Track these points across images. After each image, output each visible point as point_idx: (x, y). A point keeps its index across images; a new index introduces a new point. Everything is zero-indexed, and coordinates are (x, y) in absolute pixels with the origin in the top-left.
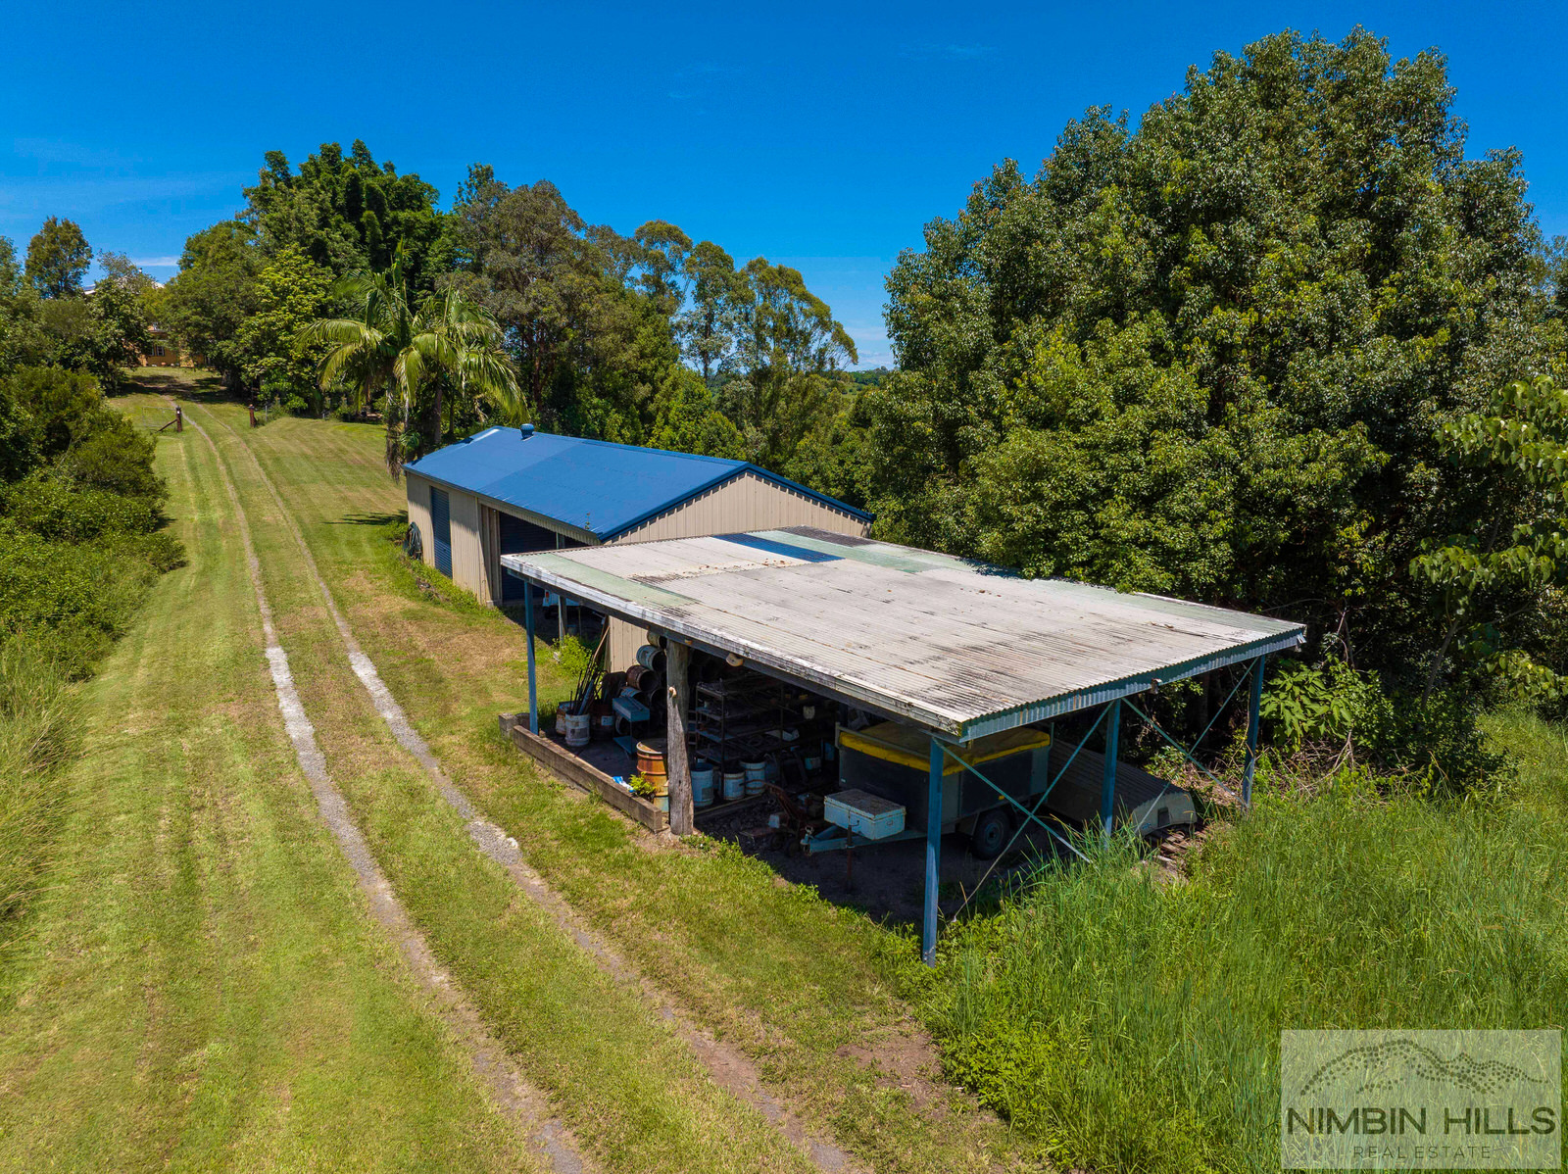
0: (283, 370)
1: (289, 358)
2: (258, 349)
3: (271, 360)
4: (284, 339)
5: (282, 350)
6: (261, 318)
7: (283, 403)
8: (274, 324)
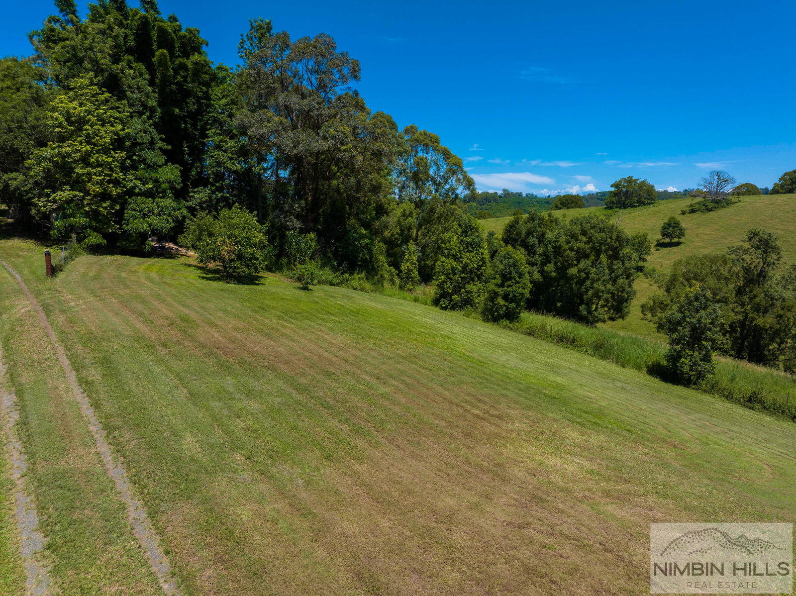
0: (80, 206)
1: (87, 193)
2: (50, 183)
3: (65, 194)
4: (80, 171)
5: (78, 184)
6: (53, 149)
7: (80, 240)
8: (69, 155)
